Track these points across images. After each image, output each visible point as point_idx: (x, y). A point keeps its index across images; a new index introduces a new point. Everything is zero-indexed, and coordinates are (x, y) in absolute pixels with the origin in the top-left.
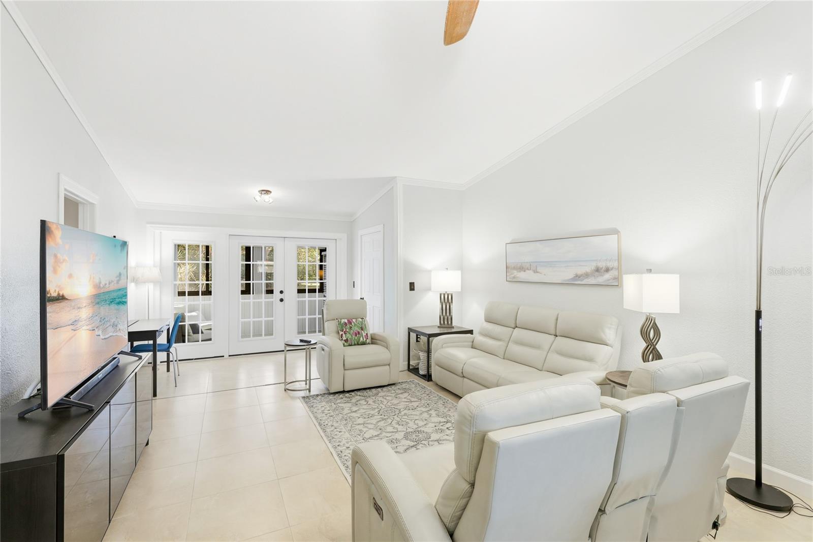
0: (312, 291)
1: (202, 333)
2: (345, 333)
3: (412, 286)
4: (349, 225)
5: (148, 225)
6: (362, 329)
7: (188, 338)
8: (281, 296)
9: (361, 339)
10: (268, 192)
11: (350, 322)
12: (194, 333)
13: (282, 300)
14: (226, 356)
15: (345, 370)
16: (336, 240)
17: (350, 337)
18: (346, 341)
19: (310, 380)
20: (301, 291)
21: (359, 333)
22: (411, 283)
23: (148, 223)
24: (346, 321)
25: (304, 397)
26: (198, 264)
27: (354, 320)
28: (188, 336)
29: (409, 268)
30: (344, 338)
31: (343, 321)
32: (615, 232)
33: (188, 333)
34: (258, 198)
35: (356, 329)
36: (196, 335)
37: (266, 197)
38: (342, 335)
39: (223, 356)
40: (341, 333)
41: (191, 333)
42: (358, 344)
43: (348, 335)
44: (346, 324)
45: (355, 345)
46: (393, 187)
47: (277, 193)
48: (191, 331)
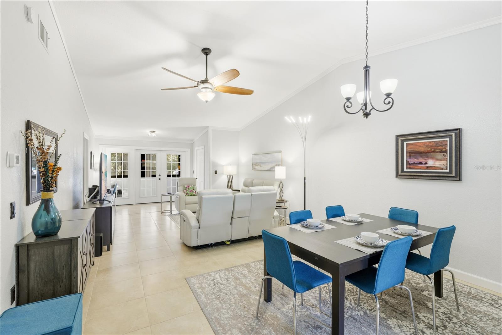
0: (174, 176)
1: (123, 194)
2: (186, 191)
3: (216, 172)
4: (191, 145)
6: (193, 189)
7: (117, 196)
8: (160, 177)
9: (193, 193)
10: (153, 132)
11: (188, 187)
13: (160, 179)
14: (134, 204)
15: (186, 204)
16: (185, 151)
17: (188, 192)
18: (187, 194)
19: (172, 210)
20: (169, 176)
21: (192, 191)
22: (215, 171)
23: (100, 144)
24: (187, 186)
25: (169, 215)
26: (116, 162)
27: (190, 186)
29: (215, 164)
30: (186, 193)
31: (185, 186)
32: (280, 152)
34: (150, 134)
35: (191, 189)
36: (120, 195)
37: (154, 134)
38: (185, 192)
40: (185, 191)
41: (118, 194)
42: (192, 195)
43: (187, 192)
44: (187, 187)
45: (190, 196)
46: (208, 131)
47: (158, 132)
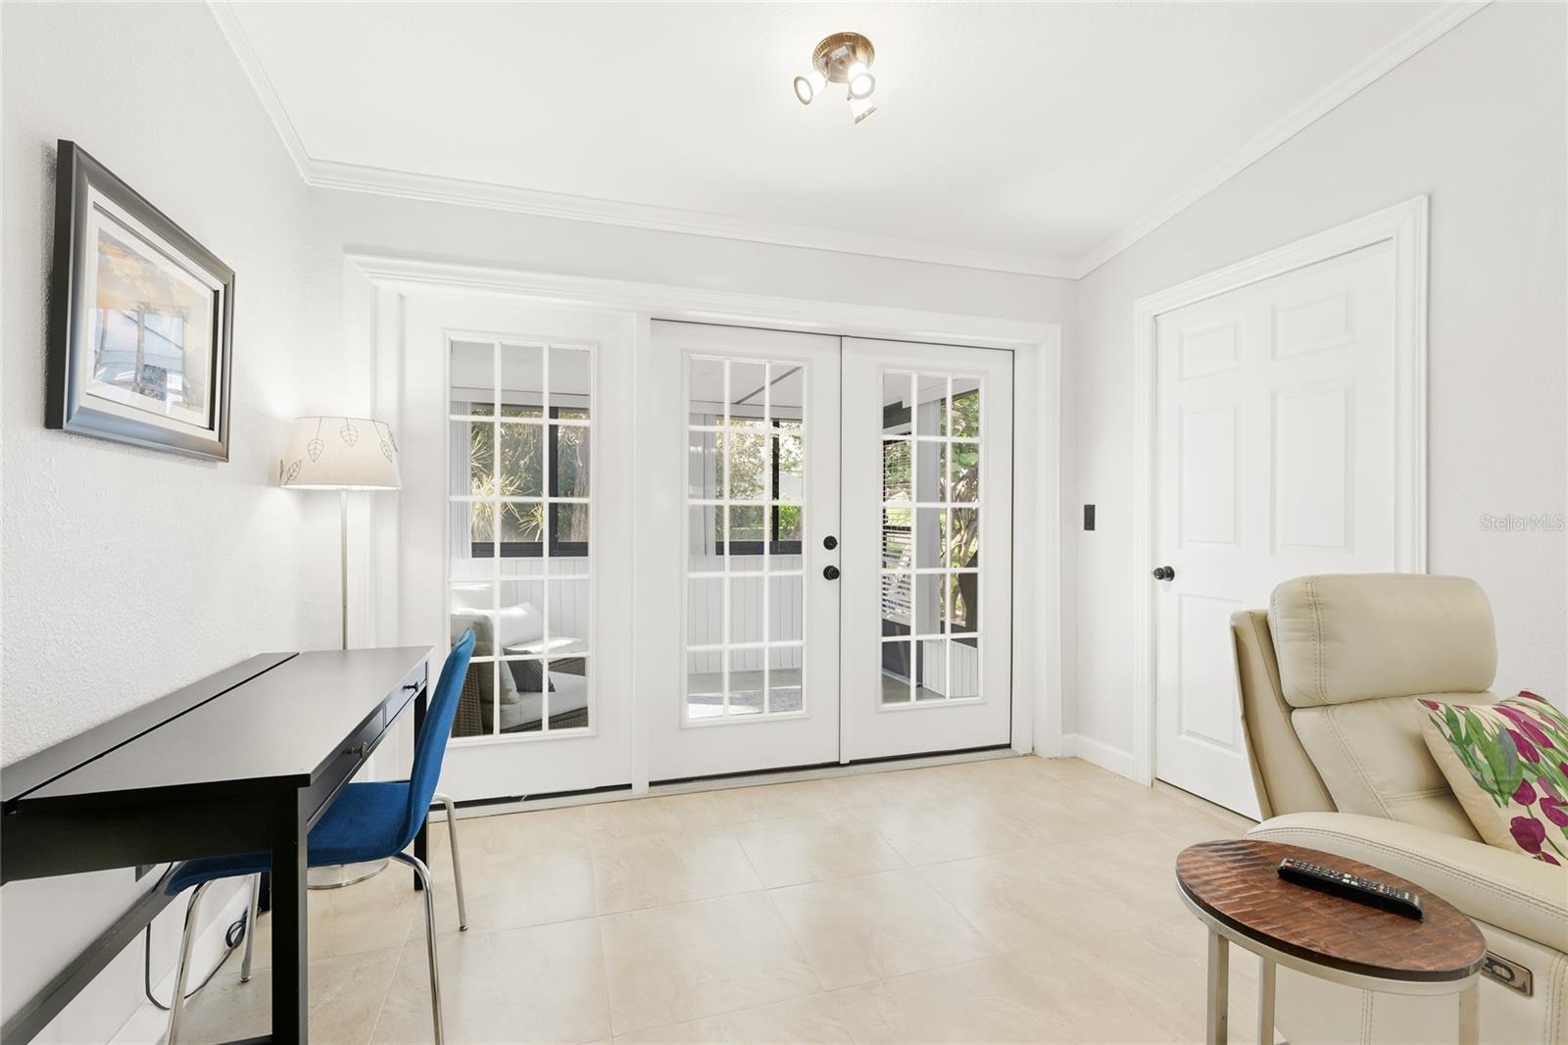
1: (551, 689)
5: (351, 258)
7: (501, 711)
8: (830, 558)
12: (522, 689)
13: (831, 573)
14: (641, 787)
16: (1012, 350)
23: (350, 249)
28: (502, 703)
33: (503, 691)
36: (529, 699)
39: (629, 786)
41: (514, 694)
48: (512, 685)
